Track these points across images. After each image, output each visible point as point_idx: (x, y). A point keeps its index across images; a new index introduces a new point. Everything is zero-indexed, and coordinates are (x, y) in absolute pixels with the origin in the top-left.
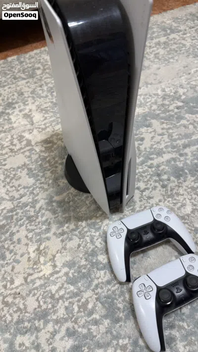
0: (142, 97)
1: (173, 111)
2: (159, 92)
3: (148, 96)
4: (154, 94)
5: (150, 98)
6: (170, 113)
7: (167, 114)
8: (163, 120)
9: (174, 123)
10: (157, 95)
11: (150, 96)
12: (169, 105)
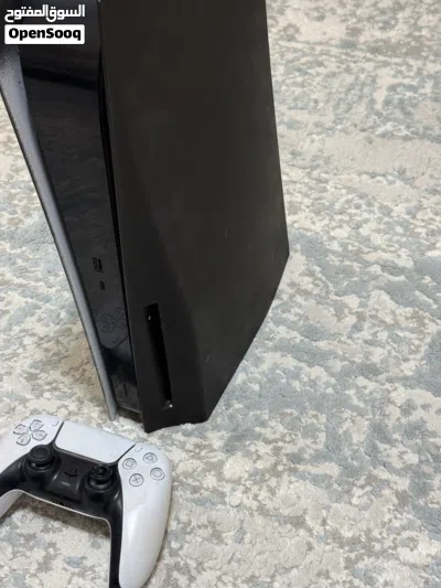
0: (350, 197)
1: (367, 264)
2: (399, 210)
3: (362, 202)
4: (382, 207)
5: (364, 207)
6: (355, 264)
7: (348, 263)
8: (318, 269)
9: (331, 288)
10: (387, 211)
11: (370, 204)
12: (376, 249)
